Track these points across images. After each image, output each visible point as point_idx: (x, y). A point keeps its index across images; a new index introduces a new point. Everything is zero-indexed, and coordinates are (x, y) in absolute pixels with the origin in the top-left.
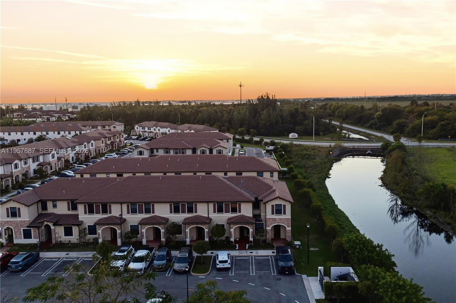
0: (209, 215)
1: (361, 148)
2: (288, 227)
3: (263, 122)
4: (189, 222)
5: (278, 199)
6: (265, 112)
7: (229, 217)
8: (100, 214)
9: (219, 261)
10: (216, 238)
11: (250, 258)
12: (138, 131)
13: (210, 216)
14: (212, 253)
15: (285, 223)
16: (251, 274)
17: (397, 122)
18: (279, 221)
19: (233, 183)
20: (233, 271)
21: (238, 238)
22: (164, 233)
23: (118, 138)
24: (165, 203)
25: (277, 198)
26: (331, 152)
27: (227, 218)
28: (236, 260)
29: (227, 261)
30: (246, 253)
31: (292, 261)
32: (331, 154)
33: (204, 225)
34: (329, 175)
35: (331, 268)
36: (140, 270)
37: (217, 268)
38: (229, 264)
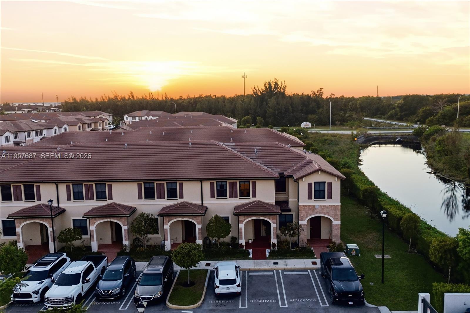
0: (203, 202)
1: (389, 135)
2: (336, 220)
3: (271, 110)
4: (170, 213)
5: (320, 172)
6: (273, 99)
7: (237, 204)
8: (22, 200)
9: (219, 280)
10: (215, 240)
11: (274, 273)
12: (127, 121)
13: (205, 203)
14: (208, 265)
15: (331, 212)
16: (281, 306)
17: (423, 109)
18: (320, 209)
19: (243, 153)
20: (246, 299)
21: (251, 239)
22: (127, 231)
23: (100, 126)
24: (129, 182)
25: (317, 171)
26: (356, 138)
27: (233, 206)
28: (250, 276)
29: (235, 280)
30: (267, 265)
31: (356, 280)
32: (356, 140)
33: (194, 219)
34: (361, 161)
35: (446, 294)
36: (69, 300)
37: (215, 293)
38: (238, 286)
